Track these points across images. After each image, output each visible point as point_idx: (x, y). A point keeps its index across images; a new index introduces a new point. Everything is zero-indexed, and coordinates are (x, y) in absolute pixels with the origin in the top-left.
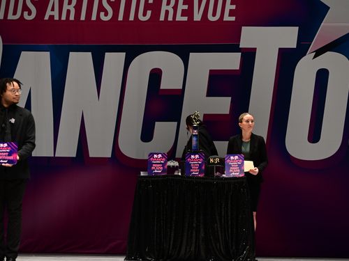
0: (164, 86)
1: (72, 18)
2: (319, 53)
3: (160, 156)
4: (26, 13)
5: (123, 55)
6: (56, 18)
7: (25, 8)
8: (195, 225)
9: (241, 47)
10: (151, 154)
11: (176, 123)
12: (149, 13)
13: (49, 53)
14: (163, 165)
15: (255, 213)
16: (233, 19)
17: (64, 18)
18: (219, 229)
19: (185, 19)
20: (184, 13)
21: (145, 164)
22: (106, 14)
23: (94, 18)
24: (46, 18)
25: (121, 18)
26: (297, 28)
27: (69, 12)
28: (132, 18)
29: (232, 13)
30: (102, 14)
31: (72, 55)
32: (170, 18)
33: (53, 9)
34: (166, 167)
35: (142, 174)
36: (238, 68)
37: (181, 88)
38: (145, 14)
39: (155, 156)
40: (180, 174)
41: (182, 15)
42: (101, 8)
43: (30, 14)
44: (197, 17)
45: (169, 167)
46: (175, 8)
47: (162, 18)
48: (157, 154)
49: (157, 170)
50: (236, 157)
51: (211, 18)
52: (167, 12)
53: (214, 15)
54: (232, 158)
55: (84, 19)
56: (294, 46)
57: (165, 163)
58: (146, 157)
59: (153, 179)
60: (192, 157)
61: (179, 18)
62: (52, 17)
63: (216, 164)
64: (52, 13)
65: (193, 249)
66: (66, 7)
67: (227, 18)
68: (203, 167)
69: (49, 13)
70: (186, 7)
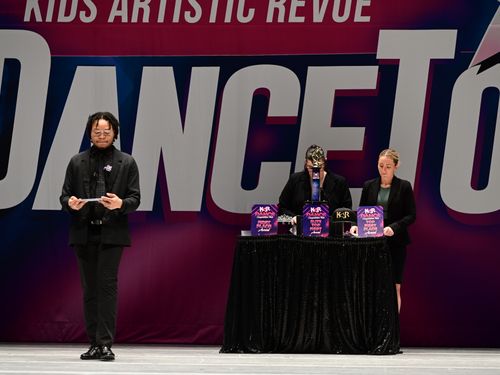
0: (273, 112)
1: (146, 19)
2: (485, 65)
3: (268, 208)
4: (82, 14)
5: (216, 70)
6: (125, 20)
7: (82, 6)
8: (316, 304)
9: (378, 57)
10: (256, 206)
11: (290, 163)
12: (252, 12)
13: (114, 68)
14: (272, 221)
15: (398, 286)
16: (367, 19)
17: (134, 19)
18: (350, 309)
19: (301, 19)
20: (300, 12)
21: (247, 221)
22: (193, 14)
23: (176, 19)
24: (111, 19)
25: (213, 19)
26: (456, 31)
27: (141, 11)
28: (228, 19)
29: (365, 11)
30: (187, 14)
31: (147, 71)
32: (281, 19)
33: (119, 8)
34: (276, 224)
35: (244, 233)
36: (374, 87)
37: (296, 115)
38: (246, 14)
39: (261, 209)
40: (295, 233)
41: (298, 14)
42: (186, 6)
43: (88, 14)
44: (318, 17)
45: (280, 223)
46: (288, 5)
47: (270, 19)
48: (264, 206)
49: (264, 228)
50: (373, 210)
51: (337, 18)
52: (276, 11)
53: (341, 13)
54: (367, 211)
55: (162, 21)
56: (451, 55)
57: (275, 218)
58: (249, 211)
59: (259, 241)
60: (312, 209)
61: (293, 19)
62: (118, 19)
63: (346, 220)
64: (119, 13)
65: (313, 336)
66: (137, 5)
67: (359, 18)
68: (327, 224)
69: (114, 13)
70: (302, 4)
